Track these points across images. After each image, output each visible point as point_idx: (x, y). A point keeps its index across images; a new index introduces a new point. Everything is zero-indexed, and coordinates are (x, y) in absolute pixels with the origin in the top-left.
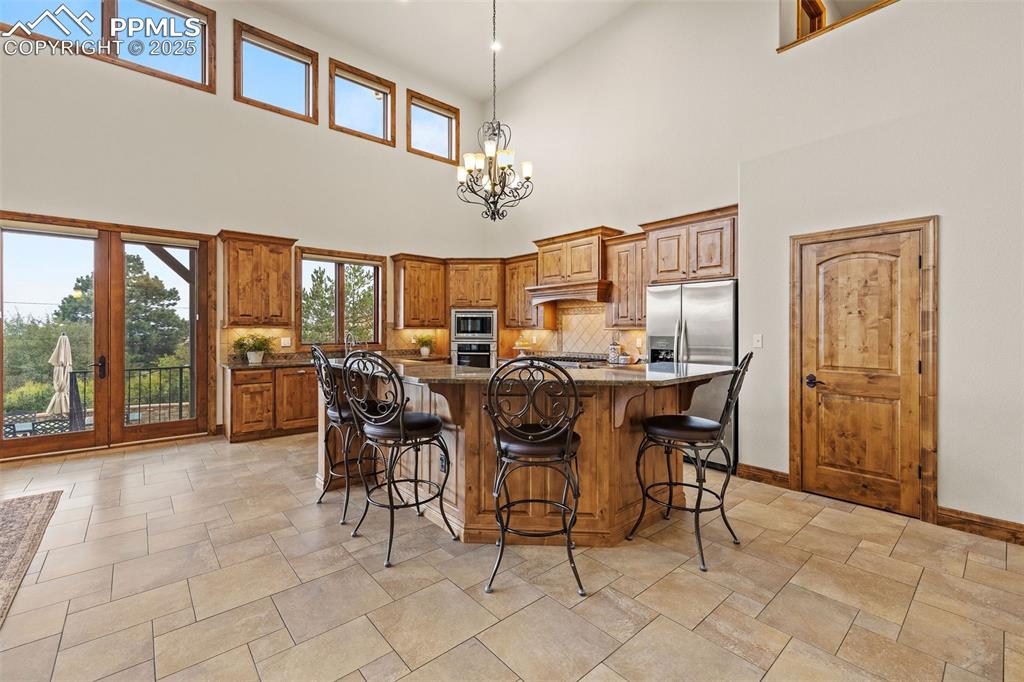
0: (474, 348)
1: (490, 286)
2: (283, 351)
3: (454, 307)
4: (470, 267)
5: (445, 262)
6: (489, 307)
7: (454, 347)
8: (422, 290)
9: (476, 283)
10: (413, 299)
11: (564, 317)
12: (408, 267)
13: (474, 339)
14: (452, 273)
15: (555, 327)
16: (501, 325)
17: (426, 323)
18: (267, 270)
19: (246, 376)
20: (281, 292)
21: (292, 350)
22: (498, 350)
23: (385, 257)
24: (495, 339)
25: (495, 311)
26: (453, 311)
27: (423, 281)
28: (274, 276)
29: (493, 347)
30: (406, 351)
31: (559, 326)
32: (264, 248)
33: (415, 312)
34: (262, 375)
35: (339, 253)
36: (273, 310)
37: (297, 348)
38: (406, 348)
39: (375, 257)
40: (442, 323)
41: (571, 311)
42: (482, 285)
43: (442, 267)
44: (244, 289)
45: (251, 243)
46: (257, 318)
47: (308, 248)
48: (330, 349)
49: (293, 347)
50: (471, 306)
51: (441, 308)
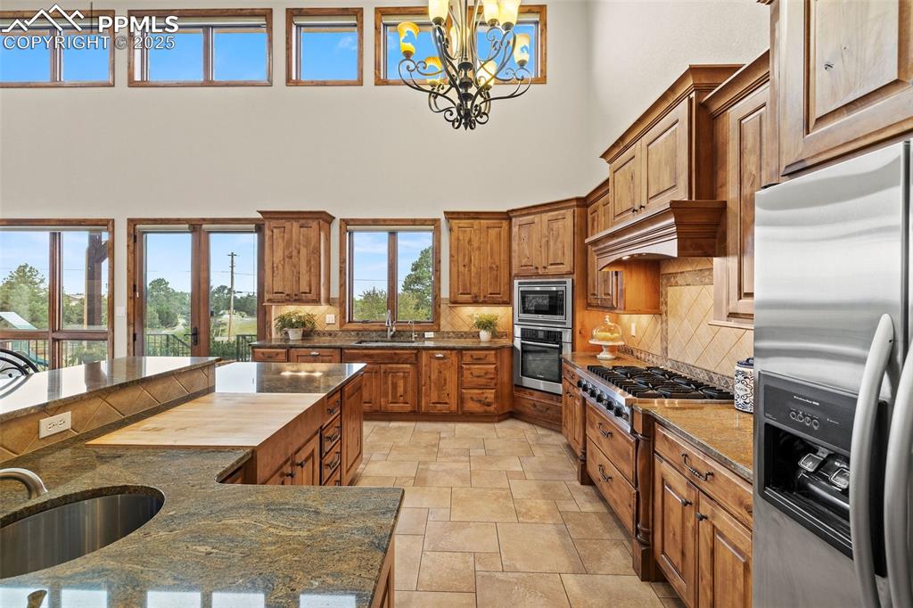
0: (541, 335)
1: (563, 242)
2: (327, 329)
3: (518, 276)
4: (536, 218)
5: (508, 216)
6: (561, 275)
7: (518, 332)
8: (475, 256)
9: (544, 240)
10: (462, 269)
11: (670, 290)
12: (455, 228)
13: (542, 323)
14: (515, 229)
15: (656, 307)
16: (579, 302)
17: (482, 299)
18: (298, 246)
19: (263, 353)
20: (310, 269)
21: (336, 328)
22: (573, 343)
23: (439, 219)
24: (569, 324)
25: (569, 281)
26: (516, 282)
27: (475, 244)
28: (303, 251)
29: (567, 337)
30: (466, 333)
31: (663, 308)
32: (295, 224)
33: (464, 285)
34: (277, 354)
35: (384, 220)
36: (304, 287)
37: (341, 326)
38: (466, 329)
39: (426, 220)
40: (506, 299)
41: (680, 279)
42: (551, 243)
43: (505, 224)
44: (277, 267)
45: (283, 221)
46: (288, 295)
47: (352, 220)
48: (374, 328)
49: (338, 324)
50: (538, 275)
51: (504, 279)
